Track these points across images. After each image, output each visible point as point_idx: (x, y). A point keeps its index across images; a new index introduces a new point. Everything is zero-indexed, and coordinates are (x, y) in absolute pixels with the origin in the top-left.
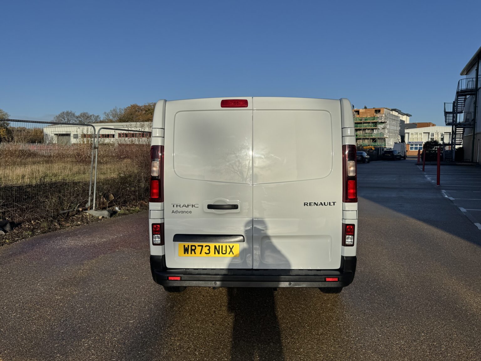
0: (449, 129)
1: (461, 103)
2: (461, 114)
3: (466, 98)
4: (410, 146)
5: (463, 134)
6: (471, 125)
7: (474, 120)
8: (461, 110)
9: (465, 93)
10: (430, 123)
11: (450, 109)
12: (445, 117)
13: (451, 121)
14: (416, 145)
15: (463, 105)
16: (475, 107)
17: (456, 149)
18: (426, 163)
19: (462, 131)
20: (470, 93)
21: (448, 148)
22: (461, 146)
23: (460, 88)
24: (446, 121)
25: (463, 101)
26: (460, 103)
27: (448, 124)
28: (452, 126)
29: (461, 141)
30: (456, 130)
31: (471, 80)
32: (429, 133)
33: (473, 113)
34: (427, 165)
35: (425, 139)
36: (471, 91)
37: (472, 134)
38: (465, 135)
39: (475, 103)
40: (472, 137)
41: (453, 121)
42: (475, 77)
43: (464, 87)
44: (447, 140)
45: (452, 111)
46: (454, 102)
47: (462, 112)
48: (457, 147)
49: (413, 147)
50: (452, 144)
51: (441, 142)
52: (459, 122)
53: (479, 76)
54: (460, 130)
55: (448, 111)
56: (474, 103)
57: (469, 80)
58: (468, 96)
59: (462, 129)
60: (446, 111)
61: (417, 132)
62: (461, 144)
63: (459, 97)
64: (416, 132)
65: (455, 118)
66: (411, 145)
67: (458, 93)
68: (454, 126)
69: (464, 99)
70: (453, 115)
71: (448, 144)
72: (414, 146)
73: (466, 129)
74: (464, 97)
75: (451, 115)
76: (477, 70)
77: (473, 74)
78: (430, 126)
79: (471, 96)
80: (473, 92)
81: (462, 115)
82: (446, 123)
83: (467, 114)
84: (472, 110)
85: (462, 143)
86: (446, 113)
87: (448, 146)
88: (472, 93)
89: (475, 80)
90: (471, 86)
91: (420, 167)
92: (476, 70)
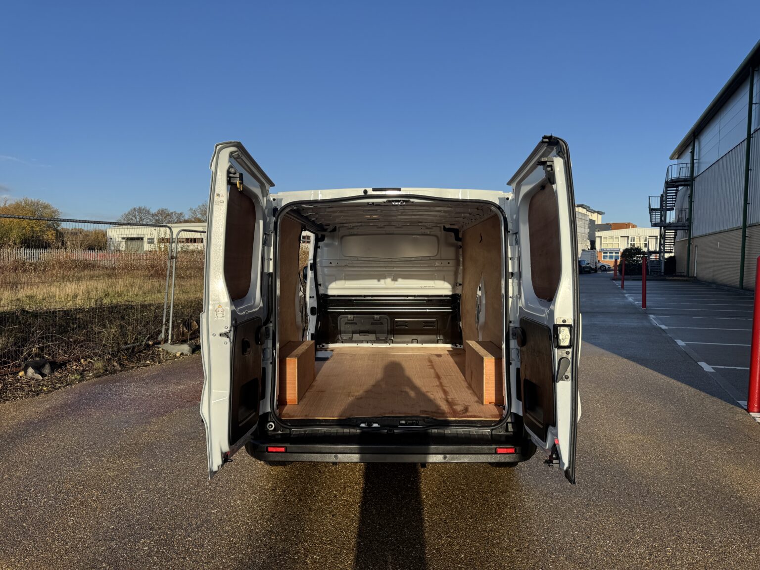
0: (656, 231)
1: (671, 197)
2: (671, 211)
3: (678, 190)
4: (603, 255)
5: (675, 238)
6: (685, 226)
7: (690, 219)
8: (672, 206)
9: (677, 184)
10: (629, 223)
11: (656, 205)
12: (650, 215)
13: (658, 221)
14: (610, 253)
15: (674, 200)
16: (691, 202)
17: (666, 259)
18: (626, 277)
19: (673, 234)
20: (683, 183)
21: (654, 257)
22: (672, 255)
23: (670, 177)
24: (651, 221)
25: (674, 194)
26: (669, 197)
27: (655, 225)
28: (659, 228)
29: (672, 248)
30: (665, 232)
31: (685, 165)
32: (628, 237)
33: (687, 210)
34: (627, 279)
35: (623, 246)
36: (685, 180)
37: (687, 238)
38: (677, 240)
39: (691, 197)
40: (688, 242)
41: (661, 220)
42: (690, 162)
43: (674, 175)
44: (653, 246)
45: (659, 207)
46: (662, 195)
47: (672, 209)
48: (667, 256)
49: (607, 256)
50: (661, 252)
51: (645, 250)
52: (670, 222)
53: (695, 161)
54: (670, 234)
55: (654, 208)
56: (689, 197)
57: (681, 166)
58: (680, 188)
59: (673, 231)
60: (652, 207)
61: (612, 235)
62: (671, 252)
63: (668, 189)
64: (610, 235)
65: (663, 217)
66: (605, 253)
67: (667, 183)
68: (662, 228)
69: (675, 191)
70: (661, 213)
71: (655, 252)
72: (608, 254)
73: (679, 232)
74: (675, 189)
75: (658, 213)
76: (693, 153)
77: (687, 158)
78: (629, 228)
79: (685, 187)
80: (688, 182)
81: (673, 213)
82: (651, 223)
83: (681, 210)
84: (686, 206)
85: (673, 251)
86: (652, 210)
87: (654, 255)
88: (686, 183)
89: (689, 165)
90: (684, 174)
91: (618, 283)
92: (691, 152)
